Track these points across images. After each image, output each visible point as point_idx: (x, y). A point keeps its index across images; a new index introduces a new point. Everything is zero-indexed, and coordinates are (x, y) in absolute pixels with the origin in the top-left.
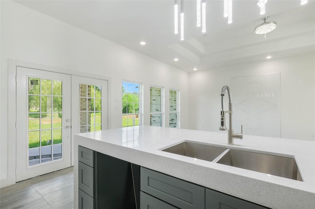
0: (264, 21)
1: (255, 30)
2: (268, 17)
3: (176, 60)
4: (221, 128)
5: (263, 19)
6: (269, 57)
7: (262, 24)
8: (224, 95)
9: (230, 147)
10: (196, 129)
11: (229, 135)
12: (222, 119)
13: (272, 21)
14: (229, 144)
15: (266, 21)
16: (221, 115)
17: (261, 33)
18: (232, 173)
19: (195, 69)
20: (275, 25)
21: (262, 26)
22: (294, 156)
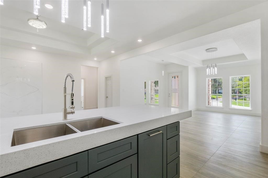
1: (28, 20)
5: (36, 15)
6: (34, 48)
7: (35, 19)
9: (67, 122)
11: (64, 113)
13: (44, 21)
14: (64, 120)
15: (39, 18)
20: (46, 25)
21: (35, 21)
22: (102, 117)
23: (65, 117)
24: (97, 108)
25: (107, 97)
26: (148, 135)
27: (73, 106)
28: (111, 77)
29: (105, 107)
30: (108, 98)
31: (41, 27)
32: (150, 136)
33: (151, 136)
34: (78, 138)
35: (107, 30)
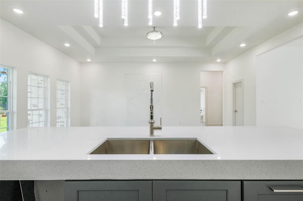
0: (154, 29)
1: (147, 35)
2: (156, 27)
3: (67, 45)
4: (151, 121)
5: (153, 27)
6: (154, 60)
7: (152, 32)
8: (153, 91)
9: (152, 138)
10: (88, 126)
11: (150, 127)
12: (152, 113)
13: (159, 31)
14: (150, 136)
15: (155, 29)
16: (151, 109)
17: (152, 39)
18: (176, 160)
19: (89, 60)
20: (161, 35)
21: (153, 33)
22: (196, 138)
23: (152, 133)
24: (222, 125)
25: (236, 111)
26: (270, 188)
27: (153, 121)
28: (241, 82)
29: (234, 126)
30: (236, 113)
31: (157, 38)
32: (273, 191)
33: (275, 191)
34: (140, 161)
35: (204, 15)
